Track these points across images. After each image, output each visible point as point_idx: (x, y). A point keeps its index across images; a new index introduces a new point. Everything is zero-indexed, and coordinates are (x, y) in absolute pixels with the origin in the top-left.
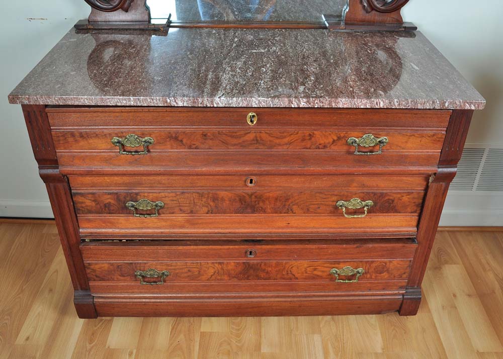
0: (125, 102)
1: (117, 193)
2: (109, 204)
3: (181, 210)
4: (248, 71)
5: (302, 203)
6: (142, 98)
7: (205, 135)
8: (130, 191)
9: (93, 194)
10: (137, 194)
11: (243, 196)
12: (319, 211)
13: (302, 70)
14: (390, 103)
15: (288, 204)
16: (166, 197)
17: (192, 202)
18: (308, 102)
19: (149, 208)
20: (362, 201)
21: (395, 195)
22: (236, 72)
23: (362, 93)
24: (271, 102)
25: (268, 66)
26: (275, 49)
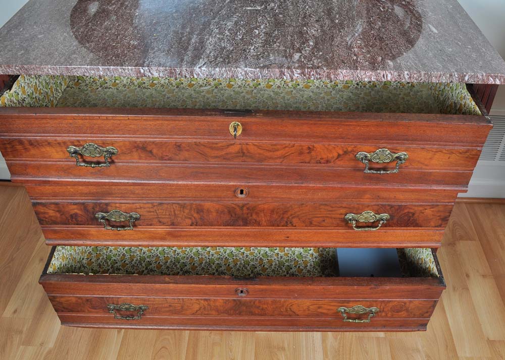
1: (83, 204)
2: (76, 214)
3: (160, 222)
4: (238, 33)
5: (303, 215)
8: (98, 202)
9: (56, 204)
10: (107, 204)
11: (233, 208)
12: (324, 224)
14: (399, 75)
15: (287, 216)
16: (141, 208)
17: (173, 213)
18: (303, 73)
19: (123, 220)
20: (376, 214)
21: (416, 208)
23: (367, 63)
24: (259, 74)
25: (262, 27)
26: (273, 5)
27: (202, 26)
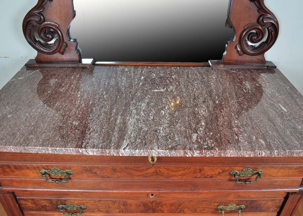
0: (44, 151)
1: (50, 200)
2: (45, 206)
3: (99, 210)
4: (150, 114)
5: (191, 207)
6: (58, 148)
7: (115, 169)
8: (60, 199)
9: (33, 200)
10: (65, 201)
11: (146, 203)
12: (204, 211)
13: (194, 113)
14: (271, 153)
15: (181, 207)
16: (87, 203)
17: (108, 206)
18: (201, 153)
19: (75, 209)
20: (237, 205)
21: (262, 202)
22: (140, 116)
23: (246, 143)
24: (169, 153)
25: (166, 108)
26: (172, 88)
27: (124, 107)
